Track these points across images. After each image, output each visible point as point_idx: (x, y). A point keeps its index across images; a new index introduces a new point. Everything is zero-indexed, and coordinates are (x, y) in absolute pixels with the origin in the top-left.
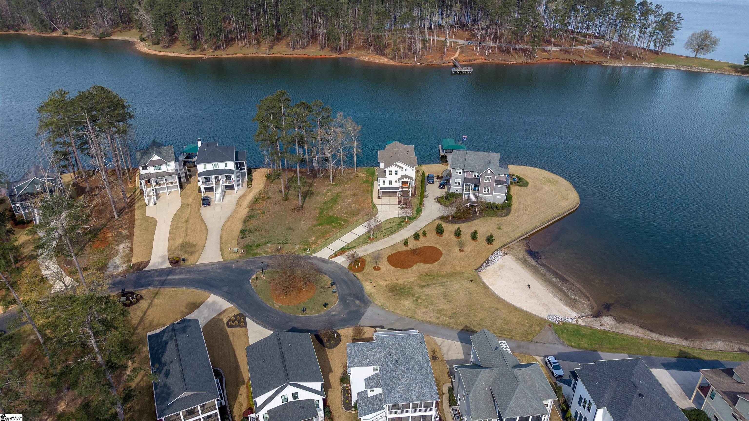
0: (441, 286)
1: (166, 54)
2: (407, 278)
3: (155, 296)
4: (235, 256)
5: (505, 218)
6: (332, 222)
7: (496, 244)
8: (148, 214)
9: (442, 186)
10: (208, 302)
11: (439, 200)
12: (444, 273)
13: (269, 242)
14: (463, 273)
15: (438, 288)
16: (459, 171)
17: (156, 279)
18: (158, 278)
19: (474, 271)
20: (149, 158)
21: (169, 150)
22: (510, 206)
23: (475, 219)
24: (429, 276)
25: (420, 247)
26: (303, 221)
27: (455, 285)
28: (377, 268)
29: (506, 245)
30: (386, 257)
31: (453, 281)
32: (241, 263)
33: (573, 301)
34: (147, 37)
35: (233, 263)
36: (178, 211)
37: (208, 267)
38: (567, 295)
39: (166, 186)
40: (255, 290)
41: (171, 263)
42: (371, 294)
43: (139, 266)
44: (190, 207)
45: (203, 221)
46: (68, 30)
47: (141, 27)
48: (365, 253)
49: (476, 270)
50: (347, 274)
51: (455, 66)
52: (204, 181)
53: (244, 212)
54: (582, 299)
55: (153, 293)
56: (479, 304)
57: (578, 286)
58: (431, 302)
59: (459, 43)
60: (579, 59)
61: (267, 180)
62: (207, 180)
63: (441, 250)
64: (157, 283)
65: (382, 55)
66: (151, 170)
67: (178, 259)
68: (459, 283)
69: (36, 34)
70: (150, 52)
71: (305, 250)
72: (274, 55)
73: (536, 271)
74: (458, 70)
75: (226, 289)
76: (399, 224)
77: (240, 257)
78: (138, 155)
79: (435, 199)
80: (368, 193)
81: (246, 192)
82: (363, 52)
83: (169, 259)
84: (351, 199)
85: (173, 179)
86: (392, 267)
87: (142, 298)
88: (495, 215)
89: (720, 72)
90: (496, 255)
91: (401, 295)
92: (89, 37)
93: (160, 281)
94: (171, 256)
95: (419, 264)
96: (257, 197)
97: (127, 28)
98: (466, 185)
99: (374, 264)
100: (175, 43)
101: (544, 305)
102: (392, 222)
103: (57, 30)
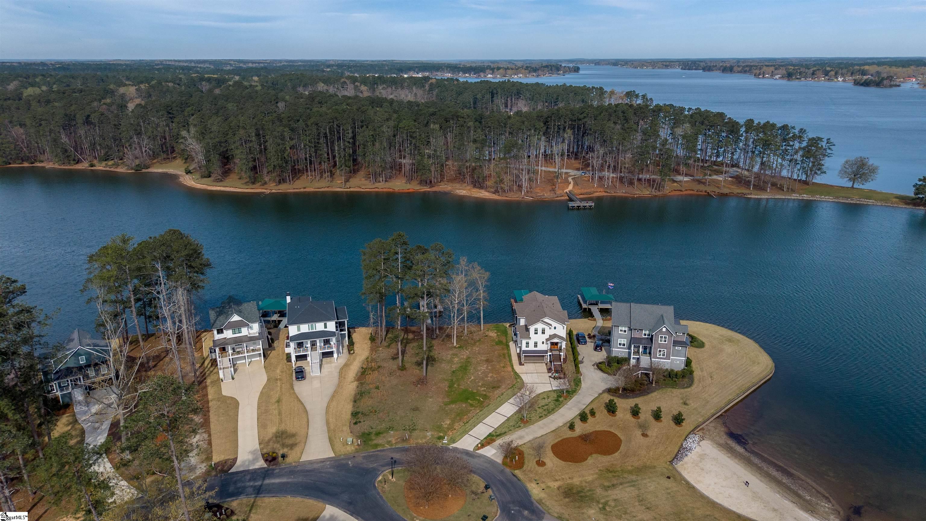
0: (630, 486)
1: (218, 188)
2: (583, 476)
3: (250, 510)
4: (350, 449)
5: (689, 389)
6: (467, 399)
7: (688, 425)
8: (224, 393)
9: (597, 348)
10: (324, 517)
11: (599, 366)
12: (630, 468)
13: (391, 428)
14: (655, 467)
15: (628, 489)
16: (623, 329)
17: (248, 484)
18: (251, 484)
19: (668, 463)
20: (227, 318)
21: (251, 307)
22: (691, 373)
23: (652, 392)
24: (611, 472)
25: (591, 431)
26: (431, 397)
27: (649, 485)
28: (541, 464)
29: (699, 426)
30: (550, 446)
31: (645, 478)
32: (359, 460)
33: (810, 504)
34: (194, 169)
35: (349, 459)
36: (264, 388)
37: (316, 466)
38: (799, 496)
39: (246, 355)
40: (384, 498)
41: (266, 461)
42: (541, 500)
43: (224, 466)
44: (278, 382)
45: (300, 401)
46: (95, 162)
47: (188, 158)
48: (520, 442)
49: (671, 462)
50: (502, 472)
51: (571, 200)
52: (296, 347)
53: (351, 388)
54: (820, 500)
55: (247, 506)
56: (688, 511)
57: (809, 481)
58: (624, 510)
59: (571, 174)
60: (717, 191)
61: (371, 343)
62: (300, 345)
63: (619, 435)
64: (250, 490)
65: (481, 188)
66: (228, 334)
67: (274, 455)
68: (654, 481)
69: (57, 166)
70: (199, 186)
71: (441, 438)
72: (352, 190)
73: (748, 462)
74: (576, 205)
75: (345, 497)
76: (555, 400)
77: (357, 451)
78: (212, 314)
79: (593, 365)
80: (505, 358)
81: (348, 360)
82: (457, 185)
83: (263, 455)
84: (485, 366)
85: (255, 346)
86: (561, 461)
87: (233, 513)
88: (674, 386)
89: (886, 204)
90: (691, 441)
91: (582, 501)
92: (121, 170)
93: (255, 486)
94: (265, 451)
95: (594, 456)
96: (365, 366)
97: (169, 159)
98: (634, 347)
99: (535, 458)
100: (229, 176)
101: (775, 510)
102: (545, 397)
103: (82, 162)
